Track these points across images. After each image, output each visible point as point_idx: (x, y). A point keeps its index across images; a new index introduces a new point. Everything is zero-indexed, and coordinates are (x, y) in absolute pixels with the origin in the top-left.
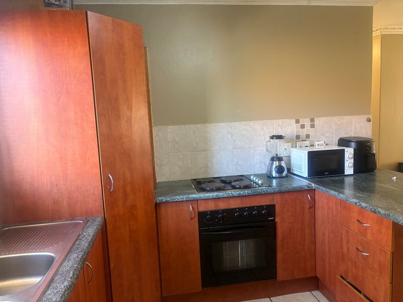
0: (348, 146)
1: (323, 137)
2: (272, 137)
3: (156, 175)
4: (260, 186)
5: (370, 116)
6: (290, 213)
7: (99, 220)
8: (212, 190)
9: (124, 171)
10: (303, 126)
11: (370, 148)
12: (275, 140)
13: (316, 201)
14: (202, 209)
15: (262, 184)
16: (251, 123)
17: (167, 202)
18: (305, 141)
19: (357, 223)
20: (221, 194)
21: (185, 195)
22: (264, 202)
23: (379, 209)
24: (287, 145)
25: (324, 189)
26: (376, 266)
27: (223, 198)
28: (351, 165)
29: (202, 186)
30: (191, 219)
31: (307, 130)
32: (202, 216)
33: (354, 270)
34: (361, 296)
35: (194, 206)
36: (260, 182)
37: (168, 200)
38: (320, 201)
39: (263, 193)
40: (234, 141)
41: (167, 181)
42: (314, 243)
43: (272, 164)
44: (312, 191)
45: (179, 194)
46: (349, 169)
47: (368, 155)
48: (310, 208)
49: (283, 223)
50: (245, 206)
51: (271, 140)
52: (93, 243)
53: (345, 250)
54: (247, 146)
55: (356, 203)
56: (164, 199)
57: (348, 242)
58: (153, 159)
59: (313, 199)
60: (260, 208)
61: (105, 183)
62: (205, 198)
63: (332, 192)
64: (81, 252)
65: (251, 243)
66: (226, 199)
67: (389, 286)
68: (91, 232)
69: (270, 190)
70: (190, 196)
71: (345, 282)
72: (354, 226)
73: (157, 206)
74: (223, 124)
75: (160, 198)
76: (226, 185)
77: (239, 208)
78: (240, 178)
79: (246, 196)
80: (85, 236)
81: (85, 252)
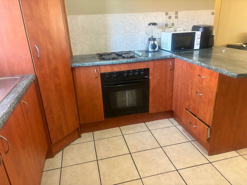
0: (198, 30)
1: (183, 25)
2: (150, 24)
3: (72, 51)
4: (140, 57)
5: (214, 11)
6: (158, 73)
7: (31, 76)
8: (109, 59)
9: (46, 44)
10: (170, 18)
11: (212, 31)
12: (151, 26)
13: (175, 66)
14: (102, 72)
15: (142, 55)
16: (136, 14)
17: (79, 67)
18: (171, 28)
19: (198, 77)
20: (115, 62)
21: (91, 62)
22: (143, 66)
23: (212, 66)
24: (159, 31)
25: (180, 57)
26: (206, 101)
27: (116, 64)
28: (199, 43)
29: (103, 57)
30: (96, 78)
31: (173, 20)
32: (103, 75)
33: (193, 104)
34: (196, 118)
35: (97, 70)
36: (140, 54)
37: (80, 65)
38: (178, 65)
39: (142, 61)
40: (125, 27)
41: (80, 54)
42: (172, 91)
43: (149, 43)
44: (172, 59)
45: (88, 62)
46: (197, 46)
47: (210, 36)
48: (171, 70)
49: (154, 79)
50: (130, 69)
51: (149, 26)
52: (27, 89)
53: (189, 94)
54: (133, 31)
55: (198, 64)
56: (77, 65)
57: (191, 89)
58: (69, 39)
59: (173, 64)
60: (140, 70)
61: (33, 53)
62: (104, 64)
63: (185, 59)
64: (17, 94)
65: (134, 92)
66: (118, 65)
67: (212, 111)
68: (25, 83)
69: (147, 59)
71: (188, 112)
72: (196, 79)
73: (73, 69)
74: (117, 15)
75: (74, 64)
76: (118, 57)
77: (126, 71)
78: (128, 52)
79: (131, 63)
80: (20, 85)
81: (19, 94)
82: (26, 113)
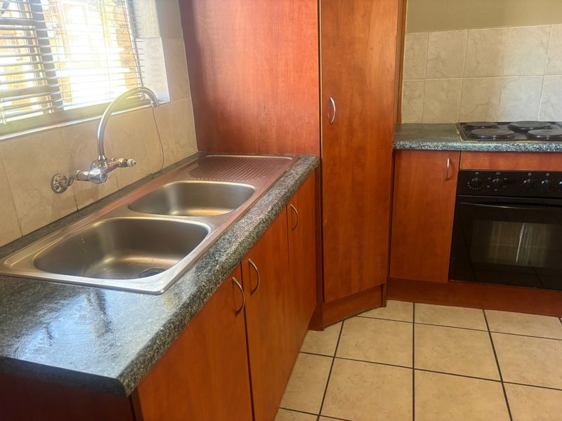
3: (402, 112)
7: (312, 160)
8: (489, 139)
9: (352, 95)
14: (466, 166)
17: (411, 150)
20: (504, 146)
21: (441, 141)
27: (507, 152)
29: (473, 131)
30: (447, 180)
32: (464, 176)
35: (453, 161)
37: (414, 146)
40: (549, 59)
41: (418, 122)
45: (433, 140)
50: (545, 170)
52: (301, 183)
56: (408, 144)
58: (400, 87)
61: (325, 109)
62: (474, 149)
64: (285, 189)
66: (512, 155)
68: (299, 170)
70: (450, 144)
73: (396, 153)
74: (532, 28)
75: (401, 143)
76: (516, 134)
77: (533, 172)
78: (548, 124)
79: (552, 153)
80: (292, 174)
81: (289, 190)
82: (293, 230)
